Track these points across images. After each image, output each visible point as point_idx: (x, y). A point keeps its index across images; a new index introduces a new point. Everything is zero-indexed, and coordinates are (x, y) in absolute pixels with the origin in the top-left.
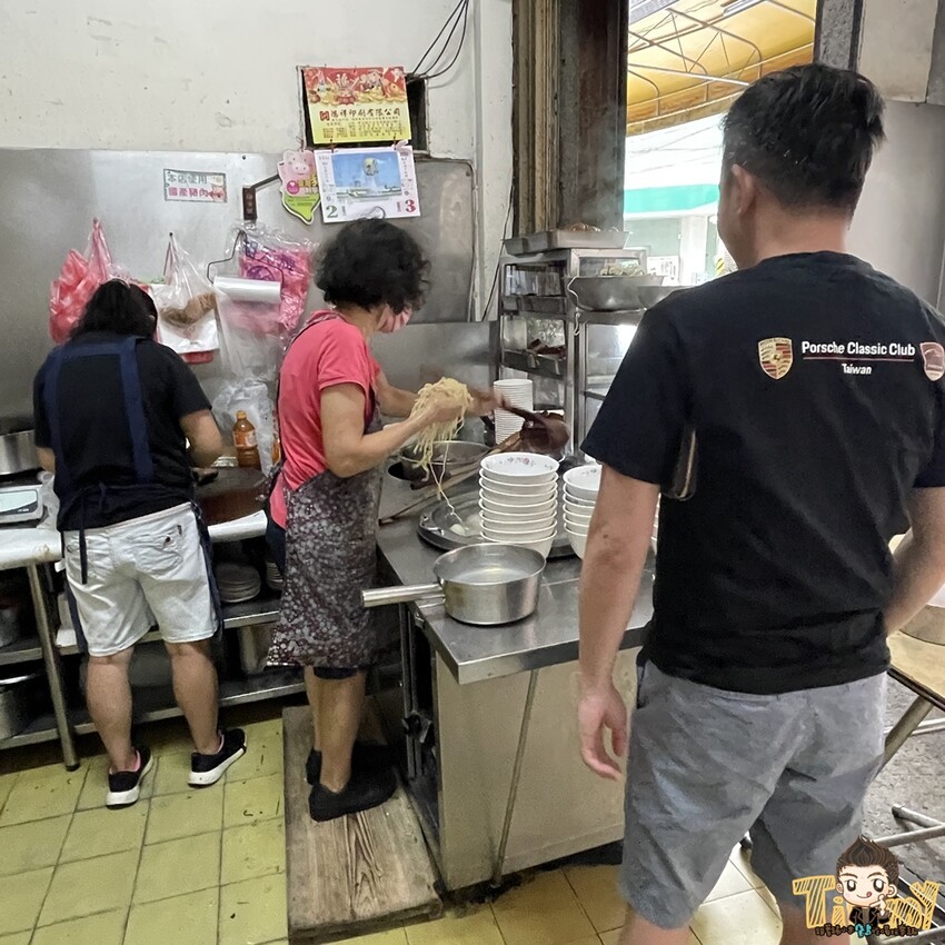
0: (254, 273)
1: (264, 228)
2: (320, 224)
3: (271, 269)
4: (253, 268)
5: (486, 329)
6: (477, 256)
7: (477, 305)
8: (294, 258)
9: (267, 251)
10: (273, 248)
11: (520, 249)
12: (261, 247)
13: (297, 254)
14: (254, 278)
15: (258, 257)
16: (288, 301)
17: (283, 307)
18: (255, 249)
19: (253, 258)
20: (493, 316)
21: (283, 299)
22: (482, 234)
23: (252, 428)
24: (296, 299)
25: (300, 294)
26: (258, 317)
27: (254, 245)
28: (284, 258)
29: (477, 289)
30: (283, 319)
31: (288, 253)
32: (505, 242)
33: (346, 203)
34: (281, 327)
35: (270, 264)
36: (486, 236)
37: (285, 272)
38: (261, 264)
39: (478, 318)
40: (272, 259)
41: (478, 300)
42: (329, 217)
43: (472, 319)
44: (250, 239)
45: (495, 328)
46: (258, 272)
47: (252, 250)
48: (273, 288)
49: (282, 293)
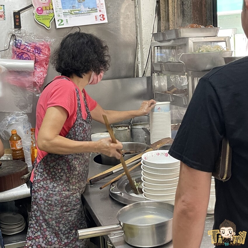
0: (20, 56)
1: (25, 32)
2: (54, 29)
3: (29, 53)
4: (20, 53)
5: (145, 81)
6: (139, 42)
7: (140, 68)
8: (41, 47)
9: (27, 44)
10: (30, 43)
11: (161, 38)
12: (23, 43)
13: (42, 45)
14: (20, 59)
15: (22, 47)
16: (38, 70)
17: (35, 73)
18: (21, 43)
19: (19, 49)
20: (148, 74)
21: (35, 69)
22: (141, 31)
23: (20, 139)
24: (42, 69)
25: (45, 66)
26: (22, 79)
27: (20, 41)
28: (36, 48)
29: (140, 60)
30: (36, 79)
31: (38, 45)
32: (154, 35)
33: (68, 18)
34: (35, 84)
35: (28, 51)
36: (143, 31)
37: (37, 54)
38: (24, 51)
39: (140, 75)
40: (30, 48)
41: (140, 65)
42: (59, 25)
43: (137, 76)
44: (18, 38)
45: (150, 80)
46: (22, 55)
47: (19, 44)
48: (30, 64)
49: (35, 66)
